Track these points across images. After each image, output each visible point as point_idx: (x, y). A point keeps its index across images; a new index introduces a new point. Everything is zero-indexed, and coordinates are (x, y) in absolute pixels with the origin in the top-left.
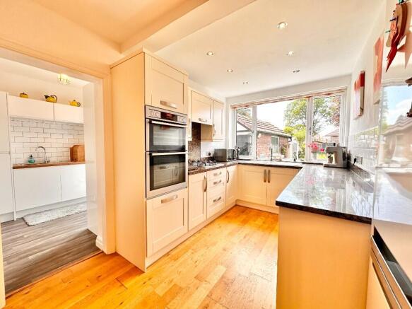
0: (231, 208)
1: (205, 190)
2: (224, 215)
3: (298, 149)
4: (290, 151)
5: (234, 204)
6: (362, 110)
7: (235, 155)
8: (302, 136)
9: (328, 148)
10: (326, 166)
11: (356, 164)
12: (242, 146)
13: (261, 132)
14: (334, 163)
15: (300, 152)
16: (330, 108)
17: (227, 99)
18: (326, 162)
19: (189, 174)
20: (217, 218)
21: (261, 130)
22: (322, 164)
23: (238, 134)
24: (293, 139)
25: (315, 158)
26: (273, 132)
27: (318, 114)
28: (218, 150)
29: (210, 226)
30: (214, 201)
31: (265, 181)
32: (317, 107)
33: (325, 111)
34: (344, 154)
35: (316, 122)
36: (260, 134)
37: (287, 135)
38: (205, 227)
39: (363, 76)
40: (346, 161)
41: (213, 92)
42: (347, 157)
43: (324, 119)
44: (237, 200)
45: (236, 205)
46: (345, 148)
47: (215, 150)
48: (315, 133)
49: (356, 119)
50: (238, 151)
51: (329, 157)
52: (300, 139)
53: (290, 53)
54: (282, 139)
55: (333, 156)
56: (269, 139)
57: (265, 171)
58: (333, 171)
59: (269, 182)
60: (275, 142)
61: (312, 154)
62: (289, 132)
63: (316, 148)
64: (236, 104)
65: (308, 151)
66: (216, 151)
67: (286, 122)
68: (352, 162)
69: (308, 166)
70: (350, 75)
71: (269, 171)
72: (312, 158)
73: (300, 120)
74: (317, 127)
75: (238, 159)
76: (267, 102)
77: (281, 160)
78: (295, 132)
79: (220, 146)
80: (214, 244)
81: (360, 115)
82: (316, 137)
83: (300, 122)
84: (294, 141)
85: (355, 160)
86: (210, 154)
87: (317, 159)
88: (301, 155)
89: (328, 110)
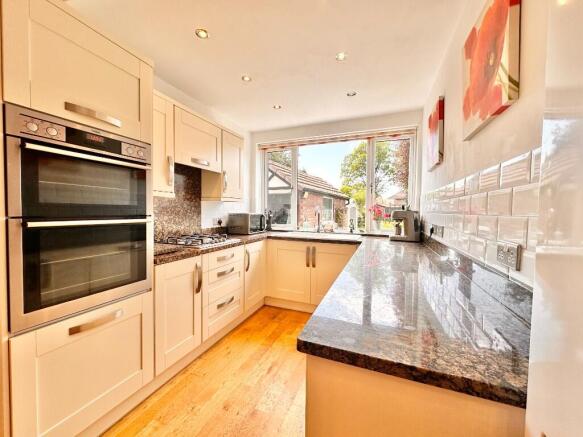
0: (256, 313)
1: (198, 290)
2: (240, 328)
3: (358, 214)
4: (347, 217)
5: (261, 305)
6: (441, 154)
7: (263, 225)
8: (362, 197)
9: (396, 213)
10: (394, 240)
11: (433, 236)
12: (278, 209)
13: (307, 190)
14: (403, 234)
15: (360, 218)
16: (394, 164)
17: (252, 134)
18: (392, 233)
19: (155, 262)
20: (227, 335)
21: (308, 187)
22: (387, 236)
23: (271, 192)
24: (351, 200)
25: (378, 227)
26: (325, 191)
27: (380, 171)
28: (234, 215)
29: (210, 355)
30: (219, 306)
31: (308, 265)
32: (379, 161)
33: (388, 167)
34: (416, 221)
35: (378, 181)
36: (306, 194)
37: (344, 195)
38: (200, 357)
39: (441, 104)
40: (419, 232)
41: (227, 119)
42: (419, 226)
43: (387, 178)
44: (265, 298)
45: (265, 306)
46: (417, 212)
47: (230, 215)
48: (377, 195)
49: (431, 171)
50: (270, 218)
51: (397, 226)
52: (360, 202)
53: (341, 56)
54: (337, 202)
55: (402, 224)
56: (320, 200)
57: (308, 249)
58: (403, 247)
59: (314, 266)
60: (328, 204)
61: (374, 222)
62: (348, 192)
63: (380, 212)
64: (266, 142)
65: (369, 216)
66: (232, 217)
67: (344, 179)
68: (428, 233)
69: (370, 239)
70: (421, 111)
71: (314, 249)
72: (375, 228)
73: (359, 178)
74: (379, 188)
75: (269, 229)
76: (312, 142)
77: (332, 231)
78: (354, 192)
79: (241, 208)
80: (208, 395)
81: (438, 164)
82: (379, 201)
83: (359, 180)
84: (352, 204)
85: (432, 231)
86: (220, 223)
87: (381, 228)
88: (361, 223)
89: (391, 166)
